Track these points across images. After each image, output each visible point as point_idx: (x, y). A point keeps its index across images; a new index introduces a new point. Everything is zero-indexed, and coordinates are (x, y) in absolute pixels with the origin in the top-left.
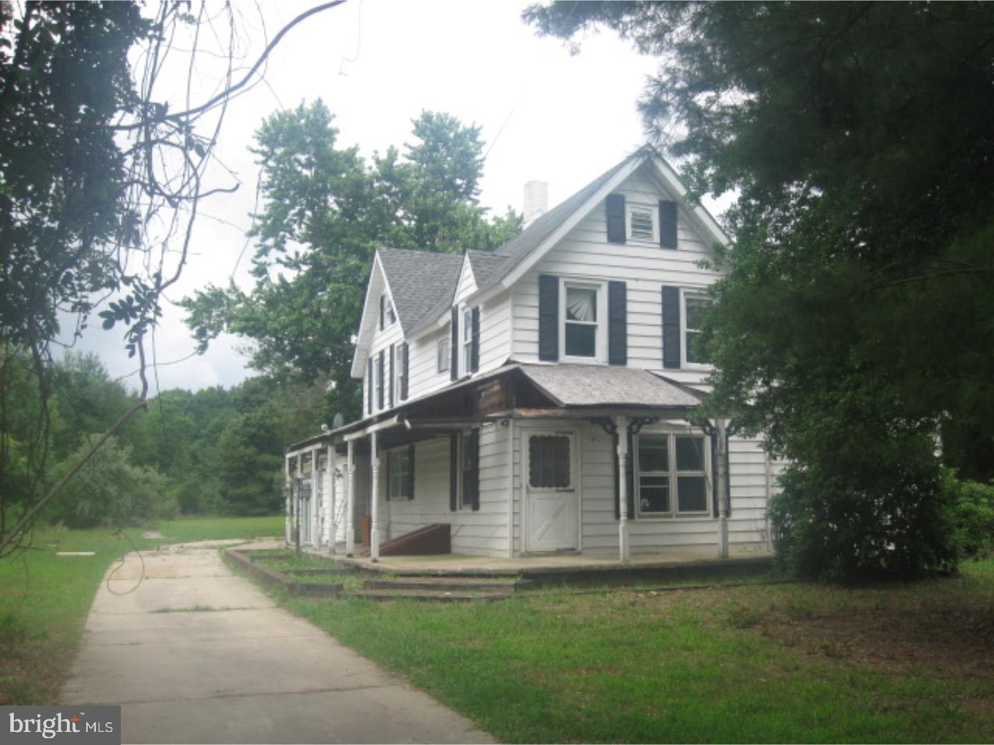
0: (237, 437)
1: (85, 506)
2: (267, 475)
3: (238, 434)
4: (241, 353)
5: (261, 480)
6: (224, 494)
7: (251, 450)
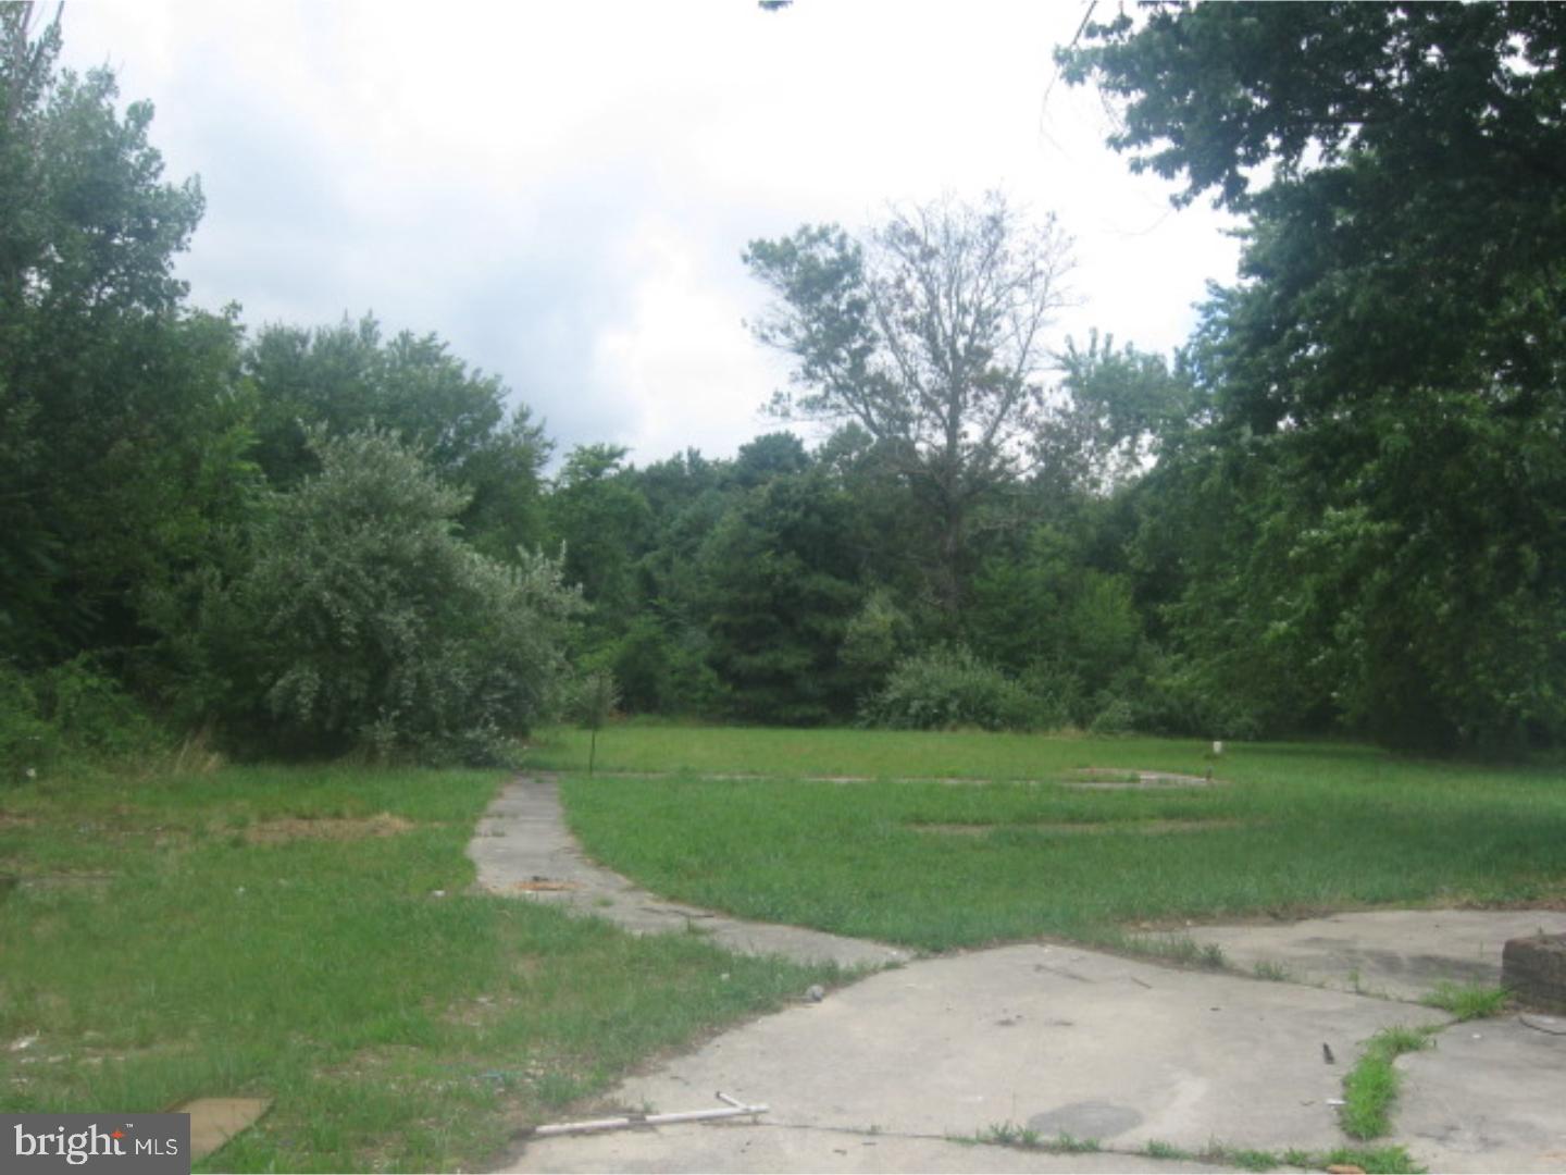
0: (754, 532)
1: (301, 683)
2: (830, 625)
3: (757, 525)
4: (764, 338)
5: (813, 638)
6: (719, 665)
7: (790, 563)
